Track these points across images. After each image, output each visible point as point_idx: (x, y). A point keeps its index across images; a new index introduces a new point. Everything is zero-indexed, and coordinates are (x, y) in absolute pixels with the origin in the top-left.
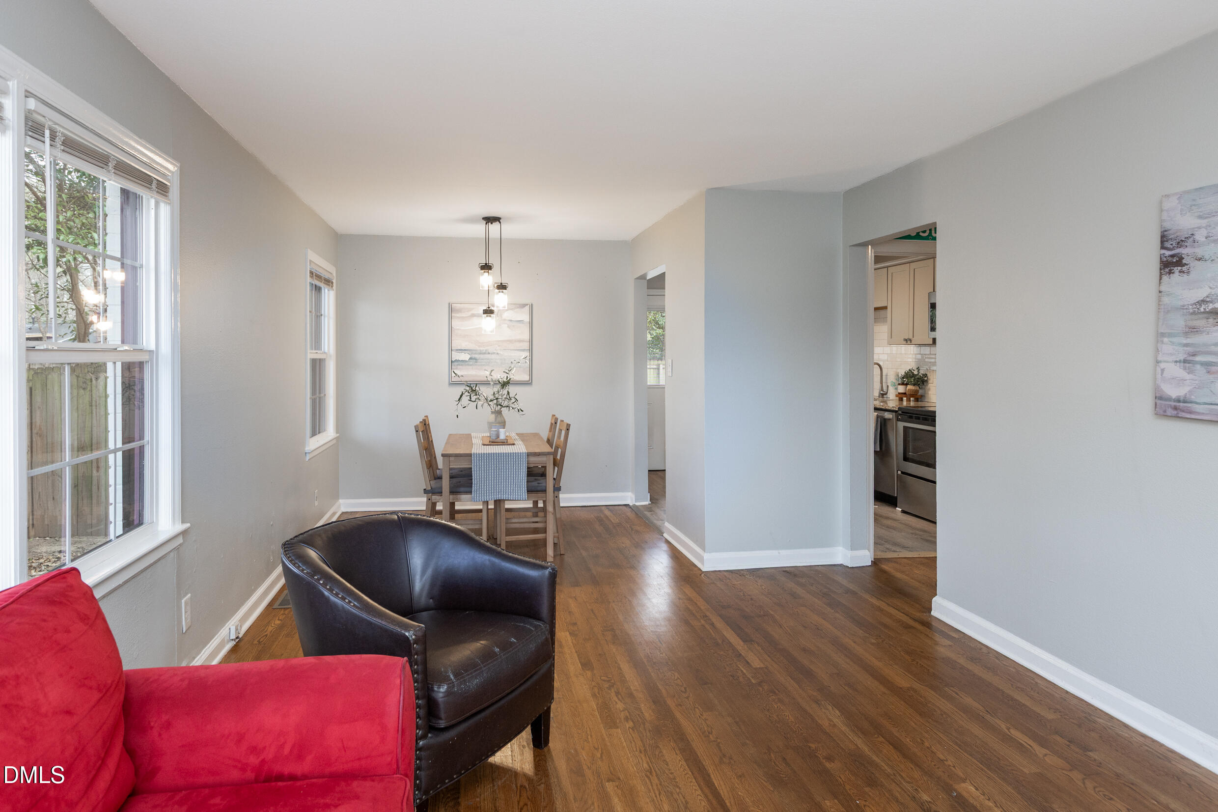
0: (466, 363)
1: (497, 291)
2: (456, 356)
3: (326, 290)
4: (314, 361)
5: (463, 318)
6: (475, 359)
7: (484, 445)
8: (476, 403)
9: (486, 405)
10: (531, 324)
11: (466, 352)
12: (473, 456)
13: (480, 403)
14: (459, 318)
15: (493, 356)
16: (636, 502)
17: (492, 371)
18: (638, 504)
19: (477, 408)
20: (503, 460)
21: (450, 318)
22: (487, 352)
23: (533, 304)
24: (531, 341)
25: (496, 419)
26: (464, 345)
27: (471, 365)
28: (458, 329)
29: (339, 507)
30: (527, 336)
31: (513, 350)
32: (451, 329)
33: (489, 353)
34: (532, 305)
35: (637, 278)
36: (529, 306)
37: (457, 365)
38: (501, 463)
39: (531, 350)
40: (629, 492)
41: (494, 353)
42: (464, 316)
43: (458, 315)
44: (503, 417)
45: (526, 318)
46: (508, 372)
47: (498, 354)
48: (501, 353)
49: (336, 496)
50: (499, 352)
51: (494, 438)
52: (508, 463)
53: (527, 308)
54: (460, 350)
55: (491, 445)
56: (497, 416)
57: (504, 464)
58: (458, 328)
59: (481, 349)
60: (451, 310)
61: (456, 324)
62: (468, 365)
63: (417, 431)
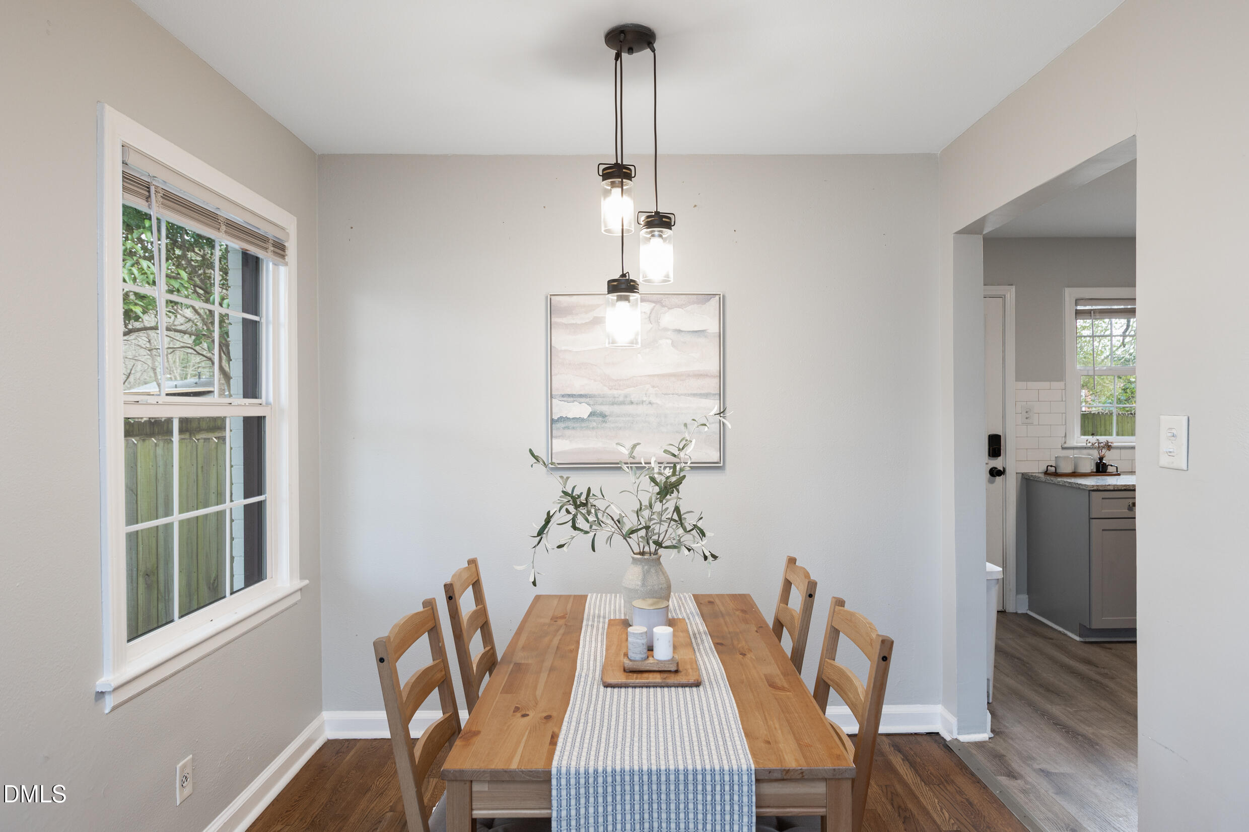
0: (583, 425)
1: (644, 232)
2: (563, 409)
3: (271, 265)
4: (247, 421)
5: (576, 328)
6: (603, 416)
7: (607, 686)
8: (592, 534)
9: (618, 538)
10: (722, 337)
11: (582, 400)
12: (554, 782)
13: (602, 537)
14: (567, 326)
15: (640, 409)
16: (958, 734)
17: (634, 446)
18: (965, 738)
19: (594, 550)
20: (668, 795)
21: (550, 326)
22: (628, 399)
23: (727, 296)
24: (722, 375)
25: (644, 580)
26: (578, 385)
27: (593, 428)
28: (565, 351)
29: (320, 730)
30: (713, 366)
31: (685, 395)
32: (550, 350)
33: (632, 403)
34: (724, 296)
35: (957, 233)
36: (717, 297)
37: (564, 428)
38: (659, 808)
39: (722, 395)
40: (935, 703)
41: (643, 402)
42: (579, 322)
43: (564, 320)
44: (664, 573)
45: (713, 326)
46: (676, 453)
47: (650, 403)
48: (658, 401)
49: (316, 706)
50: (653, 400)
51: (638, 657)
52: (686, 807)
53: (714, 302)
54: (569, 396)
55: (626, 686)
56: (648, 571)
57: (668, 812)
58: (563, 348)
59: (615, 392)
60: (551, 310)
61: (560, 339)
62: (587, 428)
63: (382, 660)
